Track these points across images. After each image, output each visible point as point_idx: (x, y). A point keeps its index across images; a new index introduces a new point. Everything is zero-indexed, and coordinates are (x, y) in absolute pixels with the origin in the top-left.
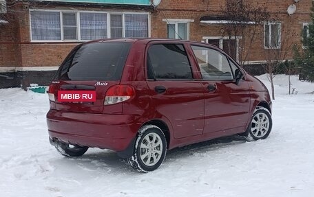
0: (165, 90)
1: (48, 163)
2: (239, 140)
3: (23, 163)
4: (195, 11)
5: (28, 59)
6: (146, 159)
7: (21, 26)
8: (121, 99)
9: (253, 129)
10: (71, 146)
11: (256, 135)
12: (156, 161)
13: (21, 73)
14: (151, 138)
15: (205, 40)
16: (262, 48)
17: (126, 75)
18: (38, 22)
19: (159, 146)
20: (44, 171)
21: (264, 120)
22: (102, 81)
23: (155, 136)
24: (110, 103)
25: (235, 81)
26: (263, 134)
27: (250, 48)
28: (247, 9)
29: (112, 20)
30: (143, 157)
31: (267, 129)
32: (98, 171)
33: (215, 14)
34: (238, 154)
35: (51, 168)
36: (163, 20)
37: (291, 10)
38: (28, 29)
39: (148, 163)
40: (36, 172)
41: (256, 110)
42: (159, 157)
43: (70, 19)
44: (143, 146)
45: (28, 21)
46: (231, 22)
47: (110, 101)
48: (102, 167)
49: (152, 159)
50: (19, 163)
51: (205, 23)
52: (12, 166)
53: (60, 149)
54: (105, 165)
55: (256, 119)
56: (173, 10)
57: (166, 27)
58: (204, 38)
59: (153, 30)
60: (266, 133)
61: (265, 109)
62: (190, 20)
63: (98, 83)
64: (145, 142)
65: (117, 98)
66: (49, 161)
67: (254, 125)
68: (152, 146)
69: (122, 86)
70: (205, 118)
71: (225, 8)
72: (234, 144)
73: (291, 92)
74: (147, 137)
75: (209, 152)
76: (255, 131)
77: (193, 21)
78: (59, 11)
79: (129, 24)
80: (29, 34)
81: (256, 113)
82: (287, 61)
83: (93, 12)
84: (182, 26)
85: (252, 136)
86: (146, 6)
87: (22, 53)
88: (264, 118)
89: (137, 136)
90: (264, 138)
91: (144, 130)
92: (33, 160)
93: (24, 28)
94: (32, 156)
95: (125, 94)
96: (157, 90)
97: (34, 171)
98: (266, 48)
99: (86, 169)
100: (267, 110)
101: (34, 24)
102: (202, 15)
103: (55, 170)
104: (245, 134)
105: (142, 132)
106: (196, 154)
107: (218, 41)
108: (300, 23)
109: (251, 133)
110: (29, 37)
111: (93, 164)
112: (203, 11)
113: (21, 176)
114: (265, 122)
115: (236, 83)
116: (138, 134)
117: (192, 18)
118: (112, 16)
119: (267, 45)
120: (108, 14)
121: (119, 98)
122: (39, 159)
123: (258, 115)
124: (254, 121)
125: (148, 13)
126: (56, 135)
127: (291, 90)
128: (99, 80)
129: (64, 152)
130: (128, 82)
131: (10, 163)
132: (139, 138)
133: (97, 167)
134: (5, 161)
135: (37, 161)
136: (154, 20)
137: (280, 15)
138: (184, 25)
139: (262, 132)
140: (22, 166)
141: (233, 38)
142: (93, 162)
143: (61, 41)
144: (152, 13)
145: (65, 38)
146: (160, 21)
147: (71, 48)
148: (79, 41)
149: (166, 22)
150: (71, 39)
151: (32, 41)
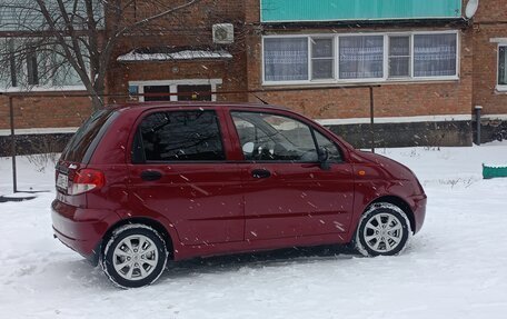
7: (249, 60)
9: (368, 238)
14: (135, 242)
18: (275, 54)
23: (144, 239)
26: (390, 248)
29: (392, 46)
31: (398, 240)
36: (492, 40)
38: (259, 65)
41: (373, 209)
43: (323, 47)
44: (119, 252)
45: (259, 55)
55: (375, 223)
57: (497, 51)
59: (465, 56)
60: (395, 246)
67: (370, 232)
74: (127, 241)
76: (374, 241)
78: (305, 36)
79: (423, 50)
80: (260, 73)
81: (374, 213)
83: (361, 34)
86: (453, 20)
87: (250, 102)
88: (391, 221)
90: (392, 253)
93: (254, 63)
101: (269, 57)
109: (364, 243)
110: (260, 77)
118: (391, 38)
120: (386, 36)
123: (377, 217)
124: (370, 226)
125: (456, 31)
132: (111, 241)
139: (388, 244)
143: (308, 82)
144: (464, 30)
145: (314, 77)
146: (486, 43)
147: (322, 91)
148: (336, 80)
149: (496, 44)
150: (324, 77)
151: (265, 83)
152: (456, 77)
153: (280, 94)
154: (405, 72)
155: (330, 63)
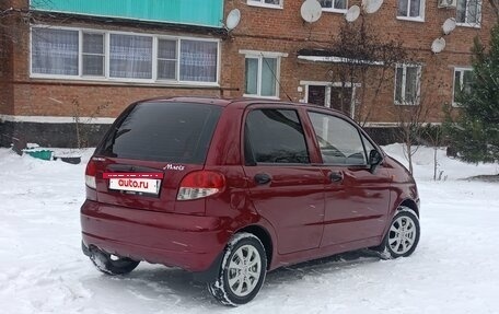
0: (269, 180)
1: (80, 284)
2: (370, 256)
3: (42, 283)
4: (290, 40)
5: (23, 104)
6: (236, 286)
7: (15, 49)
8: (204, 193)
9: (391, 241)
10: (114, 258)
11: (395, 250)
12: (251, 288)
13: (12, 125)
14: (245, 253)
15: (303, 86)
16: (391, 103)
17: (213, 155)
18: (42, 45)
19: (256, 266)
20: (75, 298)
21: (409, 228)
22: (175, 163)
23: (252, 249)
24: (187, 197)
25: (369, 167)
26: (406, 249)
27: (374, 102)
28: (371, 43)
29: (160, 48)
30: (232, 282)
31: (412, 242)
32: (161, 300)
33: (321, 47)
34: (371, 280)
35: (86, 293)
36: (240, 51)
37: (437, 47)
38: (27, 55)
39: (238, 292)
40: (65, 299)
41: (397, 212)
42: (256, 282)
43: (94, 43)
44: (233, 265)
45: (27, 44)
46: (345, 60)
47: (186, 194)
48: (166, 295)
49: (245, 285)
50: (36, 281)
51: (305, 60)
52: (25, 288)
53: (98, 261)
54: (169, 290)
55: (397, 226)
56: (256, 37)
57: (243, 63)
58: (302, 83)
59: (225, 66)
60: (410, 247)
61: (410, 210)
62: (280, 54)
63: (169, 166)
64: (236, 259)
65: (197, 191)
66: (80, 280)
67: (393, 235)
68: (245, 265)
69: (205, 173)
70: (324, 223)
71: (338, 38)
72: (362, 262)
73: (437, 177)
74: (239, 252)
75: (326, 275)
76: (395, 243)
77: (286, 55)
78: (76, 29)
79: (188, 55)
80: (27, 63)
81: (398, 215)
82: (429, 125)
84: (269, 62)
85: (390, 251)
86: (216, 29)
87: (16, 94)
88: (408, 224)
89: (226, 250)
90: (407, 254)
91: (236, 240)
92: (56, 277)
93: (21, 53)
94: (53, 272)
95: (211, 185)
96: (258, 180)
97: (62, 297)
98: (397, 102)
99: (141, 297)
100: (413, 212)
101: (37, 48)
102: (301, 46)
103: (93, 297)
104: (380, 248)
105: (233, 243)
106: (307, 278)
107: (324, 88)
108: (450, 66)
109: (388, 247)
110: (27, 68)
111: (151, 289)
112: (303, 40)
113: (40, 305)
114: (410, 231)
115: (370, 171)
116: (227, 246)
117: (285, 51)
118: (160, 41)
119: (399, 98)
120: (155, 38)
121: (201, 190)
122: (64, 276)
123: (399, 220)
124: (393, 228)
125: (218, 40)
126: (94, 242)
127: (438, 174)
128: (170, 162)
129: (103, 267)
130: (215, 167)
131: (21, 282)
132: (229, 253)
133: (159, 294)
134: (12, 277)
135: (61, 280)
136: (226, 50)
137: (420, 53)
138: (273, 60)
139: (405, 245)
140: (38, 288)
141: (349, 85)
142: (150, 285)
143: (79, 78)
144: (224, 39)
145: (85, 73)
146: (236, 53)
147: (93, 88)
148: (106, 78)
149: (244, 55)
150: (94, 74)
151: (33, 75)
152: (216, 84)
153: (48, 88)
154: (171, 75)
155: (101, 60)
